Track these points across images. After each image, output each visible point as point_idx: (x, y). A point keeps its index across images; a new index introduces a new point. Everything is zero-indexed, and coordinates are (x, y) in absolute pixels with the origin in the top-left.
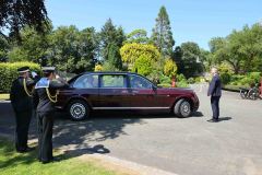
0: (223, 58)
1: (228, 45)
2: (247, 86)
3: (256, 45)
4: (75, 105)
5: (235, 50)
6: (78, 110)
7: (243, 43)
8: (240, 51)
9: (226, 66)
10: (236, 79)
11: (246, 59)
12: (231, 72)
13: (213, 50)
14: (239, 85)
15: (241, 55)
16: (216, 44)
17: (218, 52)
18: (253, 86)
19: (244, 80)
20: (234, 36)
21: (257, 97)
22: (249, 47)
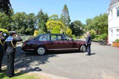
0: (92, 27)
1: (94, 22)
2: (102, 40)
5: (96, 24)
6: (41, 51)
8: (99, 24)
9: (93, 31)
10: (97, 37)
11: (101, 28)
12: (95, 34)
13: (88, 24)
14: (99, 39)
15: (99, 26)
16: (88, 21)
17: (90, 25)
18: (104, 39)
19: (101, 37)
20: (96, 18)
21: (106, 44)
22: (102, 23)
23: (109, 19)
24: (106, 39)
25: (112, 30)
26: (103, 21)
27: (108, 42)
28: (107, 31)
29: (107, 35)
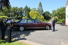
0: (56, 15)
1: (57, 12)
2: (62, 22)
4: (21, 27)
7: (60, 11)
8: (60, 13)
9: (56, 17)
10: (59, 20)
11: (61, 15)
12: (58, 19)
13: (53, 13)
14: (60, 22)
16: (54, 12)
18: (63, 22)
19: (61, 21)
20: (58, 10)
21: (64, 25)
22: (62, 12)
23: (66, 10)
24: (64, 22)
26: (63, 11)
27: (65, 24)
28: (65, 17)
29: (65, 19)
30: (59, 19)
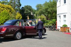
1: (44, 8)
2: (51, 25)
3: (54, 8)
5: (46, 10)
7: (49, 7)
8: (48, 10)
9: (43, 16)
10: (47, 22)
11: (50, 14)
12: (45, 19)
13: (38, 9)
14: (48, 24)
17: (40, 10)
18: (53, 25)
20: (46, 4)
22: (52, 9)
24: (55, 24)
25: (60, 16)
26: (53, 7)
27: (56, 28)
28: (56, 17)
29: (56, 20)
30: (47, 20)
